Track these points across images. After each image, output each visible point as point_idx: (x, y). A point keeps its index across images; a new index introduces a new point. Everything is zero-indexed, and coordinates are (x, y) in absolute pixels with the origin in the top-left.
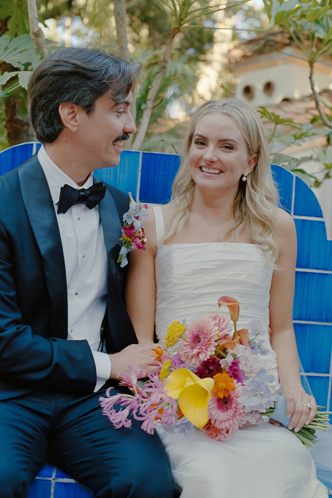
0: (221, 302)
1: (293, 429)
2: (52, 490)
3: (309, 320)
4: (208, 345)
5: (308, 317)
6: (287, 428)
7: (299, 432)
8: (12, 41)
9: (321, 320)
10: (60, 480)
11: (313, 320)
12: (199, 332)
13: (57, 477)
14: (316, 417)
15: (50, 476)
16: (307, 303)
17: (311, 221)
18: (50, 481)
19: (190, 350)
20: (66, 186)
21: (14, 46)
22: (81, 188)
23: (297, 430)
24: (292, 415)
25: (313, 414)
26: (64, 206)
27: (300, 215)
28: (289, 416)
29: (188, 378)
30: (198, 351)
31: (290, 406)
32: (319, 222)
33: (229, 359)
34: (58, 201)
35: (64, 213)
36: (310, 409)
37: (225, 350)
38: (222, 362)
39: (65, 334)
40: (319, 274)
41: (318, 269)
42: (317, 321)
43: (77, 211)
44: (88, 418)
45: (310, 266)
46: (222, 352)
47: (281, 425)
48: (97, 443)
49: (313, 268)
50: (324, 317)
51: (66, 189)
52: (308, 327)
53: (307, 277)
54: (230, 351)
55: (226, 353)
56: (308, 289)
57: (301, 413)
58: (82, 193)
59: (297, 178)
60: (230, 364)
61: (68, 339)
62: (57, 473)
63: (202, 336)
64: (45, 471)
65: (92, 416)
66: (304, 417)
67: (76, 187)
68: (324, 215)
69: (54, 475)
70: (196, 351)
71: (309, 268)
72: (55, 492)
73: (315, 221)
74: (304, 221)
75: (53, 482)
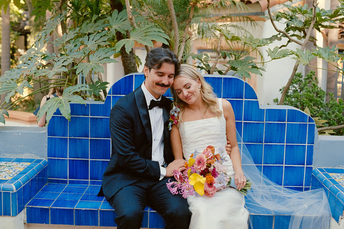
0: (208, 149)
1: (238, 189)
2: (149, 215)
3: (252, 142)
4: (203, 165)
5: (252, 141)
6: (236, 189)
7: (241, 190)
8: (119, 14)
9: (258, 142)
10: (151, 211)
11: (254, 142)
12: (200, 159)
13: (150, 210)
14: (247, 184)
15: (148, 210)
16: (251, 136)
17: (252, 101)
18: (148, 212)
19: (197, 166)
20: (153, 100)
21: (120, 17)
22: (157, 100)
23: (239, 190)
24: (237, 185)
25: (245, 184)
26: (151, 107)
27: (247, 99)
28: (236, 185)
29: (197, 177)
30: (200, 167)
31: (236, 182)
32: (256, 101)
33: (212, 168)
34: (149, 105)
35: (151, 109)
36: (244, 182)
37: (210, 164)
38: (209, 169)
39: (151, 158)
40: (256, 123)
41: (256, 121)
42: (256, 143)
43: (155, 109)
44: (159, 189)
45: (252, 120)
46: (209, 165)
47: (234, 188)
48: (163, 198)
49: (253, 121)
50: (259, 141)
51: (152, 101)
52: (252, 145)
53: (251, 124)
54: (212, 164)
55: (211, 165)
56: (252, 129)
57: (240, 184)
58: (158, 103)
59: (245, 83)
60: (212, 170)
61: (152, 160)
62: (150, 209)
63: (201, 161)
64: (146, 208)
65: (160, 189)
66: (242, 185)
67: (156, 100)
68: (258, 98)
69: (149, 209)
70: (199, 167)
71: (252, 121)
72: (150, 215)
73: (254, 101)
74: (249, 101)
75: (149, 212)
